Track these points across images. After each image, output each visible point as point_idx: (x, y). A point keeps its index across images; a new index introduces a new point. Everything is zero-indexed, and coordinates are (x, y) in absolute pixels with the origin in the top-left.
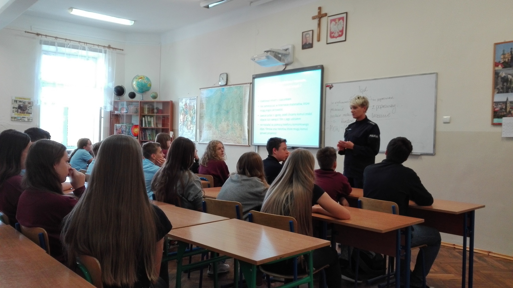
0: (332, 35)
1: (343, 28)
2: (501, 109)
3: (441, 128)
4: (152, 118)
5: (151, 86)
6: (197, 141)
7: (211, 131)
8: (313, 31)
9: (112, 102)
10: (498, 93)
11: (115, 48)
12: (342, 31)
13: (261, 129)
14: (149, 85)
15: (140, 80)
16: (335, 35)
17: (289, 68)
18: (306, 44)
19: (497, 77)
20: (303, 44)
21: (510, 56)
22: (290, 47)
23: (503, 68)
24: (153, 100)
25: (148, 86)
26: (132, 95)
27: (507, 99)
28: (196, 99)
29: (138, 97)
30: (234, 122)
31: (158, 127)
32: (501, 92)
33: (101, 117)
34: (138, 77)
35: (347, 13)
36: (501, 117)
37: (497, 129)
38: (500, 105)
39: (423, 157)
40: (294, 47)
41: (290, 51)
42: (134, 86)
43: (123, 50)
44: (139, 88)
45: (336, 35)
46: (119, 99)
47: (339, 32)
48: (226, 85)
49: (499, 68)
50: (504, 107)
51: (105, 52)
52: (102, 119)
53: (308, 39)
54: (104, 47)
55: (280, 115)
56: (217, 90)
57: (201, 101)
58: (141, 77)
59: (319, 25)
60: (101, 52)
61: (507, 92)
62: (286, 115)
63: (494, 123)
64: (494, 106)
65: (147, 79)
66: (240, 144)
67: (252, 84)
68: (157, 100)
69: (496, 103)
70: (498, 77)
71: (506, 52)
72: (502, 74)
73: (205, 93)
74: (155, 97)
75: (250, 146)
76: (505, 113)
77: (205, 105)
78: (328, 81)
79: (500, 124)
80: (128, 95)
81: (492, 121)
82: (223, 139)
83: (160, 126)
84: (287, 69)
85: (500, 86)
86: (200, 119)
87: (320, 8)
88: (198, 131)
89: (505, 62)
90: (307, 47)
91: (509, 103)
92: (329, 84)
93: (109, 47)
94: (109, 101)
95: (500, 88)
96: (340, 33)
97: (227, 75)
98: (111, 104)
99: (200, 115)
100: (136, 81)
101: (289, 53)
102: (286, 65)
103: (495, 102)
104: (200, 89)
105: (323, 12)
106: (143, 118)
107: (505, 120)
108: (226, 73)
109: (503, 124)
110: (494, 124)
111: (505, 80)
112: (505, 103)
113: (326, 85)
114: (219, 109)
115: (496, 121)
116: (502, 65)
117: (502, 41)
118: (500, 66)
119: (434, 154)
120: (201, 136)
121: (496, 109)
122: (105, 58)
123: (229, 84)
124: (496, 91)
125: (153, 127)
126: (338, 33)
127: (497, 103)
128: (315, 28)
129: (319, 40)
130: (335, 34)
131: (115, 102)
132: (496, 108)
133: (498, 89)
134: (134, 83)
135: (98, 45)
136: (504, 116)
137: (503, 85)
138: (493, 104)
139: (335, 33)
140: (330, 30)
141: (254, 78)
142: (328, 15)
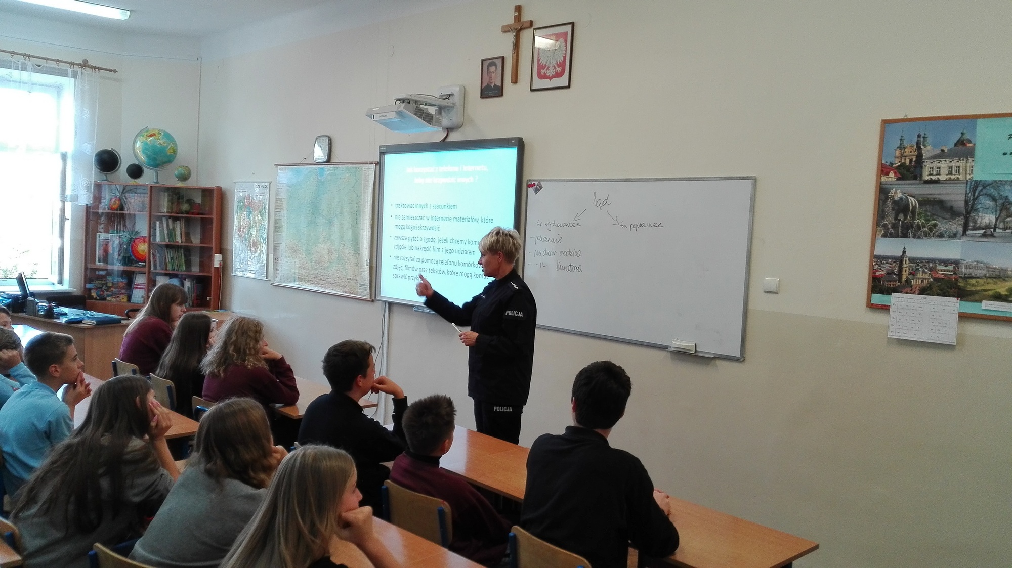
0: (543, 72)
1: (565, 58)
2: (890, 273)
3: (758, 302)
4: (178, 222)
5: (175, 151)
6: (270, 280)
7: (297, 260)
8: (503, 58)
9: (91, 184)
10: (884, 236)
11: (97, 66)
12: (562, 65)
13: (395, 267)
14: (171, 151)
15: (150, 141)
16: (548, 72)
17: (454, 137)
18: (488, 86)
19: (884, 198)
20: (483, 87)
21: (916, 153)
22: (456, 90)
23: (899, 179)
24: (179, 184)
25: (169, 152)
26: (136, 171)
27: (904, 252)
28: (268, 187)
29: (148, 178)
30: (342, 245)
31: (192, 243)
32: (891, 236)
33: (63, 219)
34: (146, 134)
35: (573, 24)
36: (888, 291)
37: (879, 318)
38: (887, 263)
39: (719, 363)
40: (464, 92)
41: (456, 99)
42: (138, 151)
43: (115, 71)
44: (148, 156)
45: (551, 72)
46: (107, 180)
47: (556, 67)
48: (329, 161)
49: (890, 179)
50: (896, 270)
51: (75, 76)
52: (68, 225)
53: (493, 75)
54: (72, 64)
55: (433, 240)
56: (310, 172)
57: (277, 193)
58: (152, 133)
59: (516, 46)
60: (64, 74)
61: (905, 236)
62: (443, 241)
63: (872, 304)
64: (873, 266)
65: (168, 136)
66: (355, 294)
67: (380, 164)
68: (191, 183)
69: (877, 260)
70: (887, 198)
71: (906, 143)
72: (896, 193)
73: (284, 177)
74: (184, 178)
75: (373, 301)
76: (897, 284)
77: (285, 202)
78: (531, 174)
79: (885, 308)
80: (126, 172)
81: (869, 298)
82: (321, 279)
83: (196, 240)
84: (448, 140)
85: (889, 220)
86: (275, 231)
87: (518, 9)
88: (271, 256)
89: (903, 165)
90: (491, 93)
91: (907, 262)
92: (534, 180)
93: (85, 65)
94: (84, 183)
95: (890, 226)
96: (559, 69)
97: (330, 140)
98: (88, 189)
99: (276, 222)
100: (142, 142)
101: (454, 104)
102: (449, 130)
103: (877, 257)
104: (277, 166)
105: (526, 18)
106: (158, 223)
107: (896, 300)
108: (329, 137)
109: (891, 309)
110: (871, 306)
111: (902, 207)
112: (900, 260)
113: (527, 183)
114: (314, 214)
115: (877, 299)
116: (895, 173)
117: (902, 117)
118: (892, 174)
119: (742, 360)
120: (277, 269)
121: (878, 273)
122: (75, 86)
123: (334, 160)
124: (881, 230)
125: (180, 242)
127: (880, 259)
128: (508, 53)
129: (515, 81)
130: (548, 69)
131: (98, 186)
132: (877, 270)
133: (885, 226)
134: (138, 144)
135: (58, 61)
136: (896, 290)
137: (896, 218)
138: (871, 261)
139: (549, 67)
140: (539, 60)
141: (382, 153)
142: (535, 26)
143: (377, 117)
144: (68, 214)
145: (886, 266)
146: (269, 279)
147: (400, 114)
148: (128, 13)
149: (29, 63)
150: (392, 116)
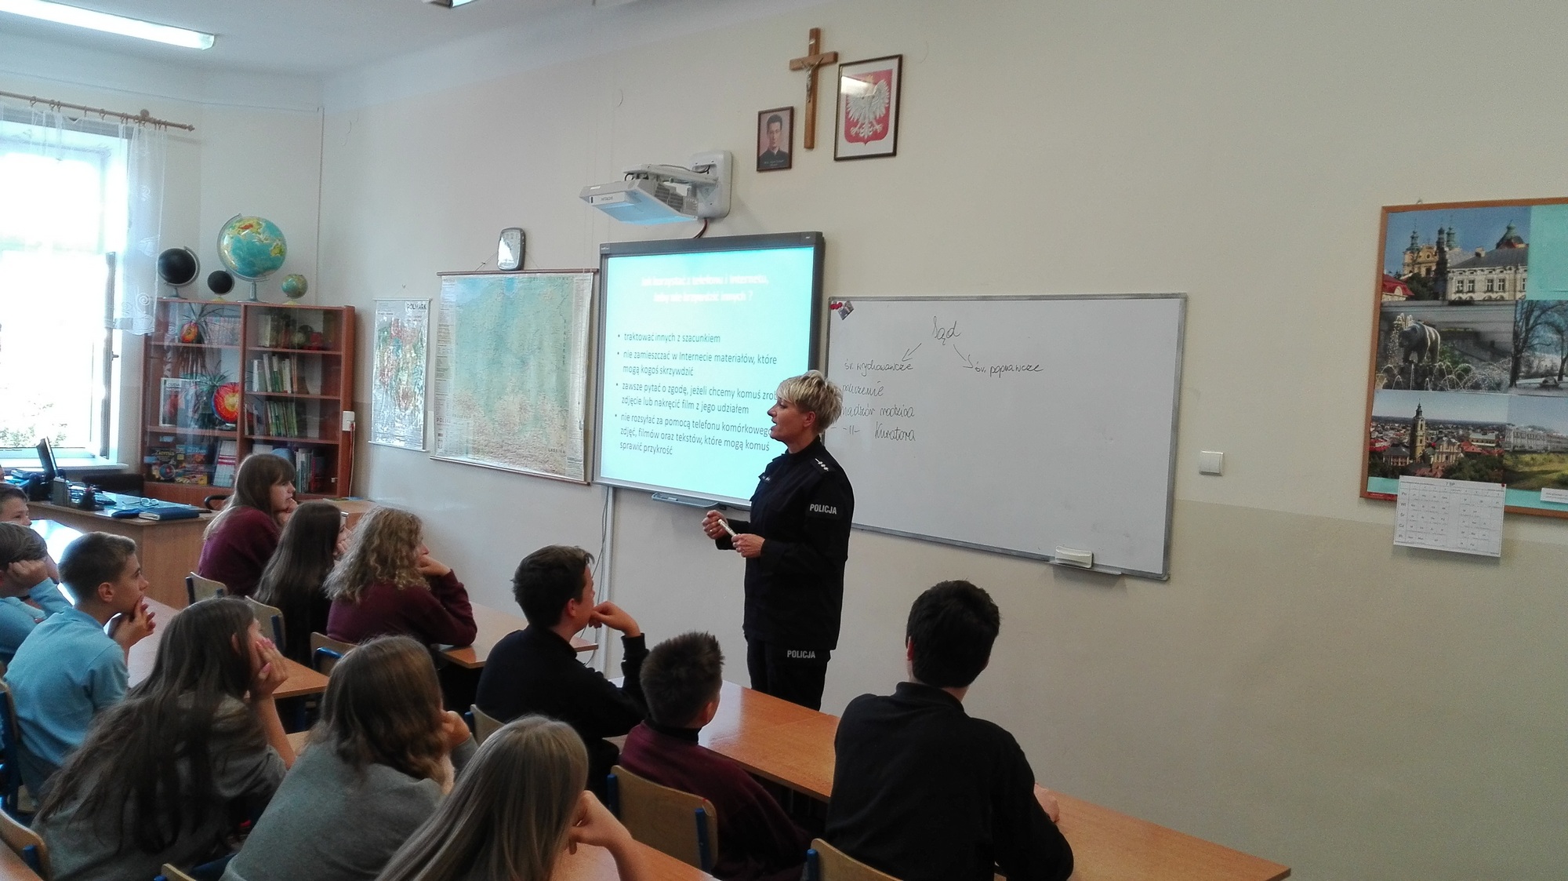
0: (854, 131)
1: (888, 109)
2: (1397, 444)
3: (1191, 489)
4: (287, 362)
5: (282, 252)
6: (428, 452)
7: (471, 421)
8: (792, 110)
9: (152, 303)
10: (1388, 386)
11: (164, 120)
12: (884, 121)
13: (624, 431)
14: (277, 251)
15: (245, 235)
16: (861, 131)
17: (716, 231)
18: (769, 153)
19: (1386, 329)
20: (761, 154)
21: (1437, 258)
22: (719, 159)
23: (1409, 298)
24: (290, 303)
25: (274, 253)
26: (222, 283)
27: (1419, 412)
28: (427, 307)
29: (241, 292)
30: (541, 398)
31: (308, 393)
32: (1399, 386)
33: (109, 356)
34: (238, 224)
35: (900, 58)
36: (1394, 473)
37: (1378, 514)
38: (1392, 429)
39: (1130, 583)
40: (732, 162)
41: (719, 173)
42: (226, 252)
43: (191, 128)
44: (242, 259)
45: (866, 132)
46: (177, 296)
47: (875, 123)
48: (521, 268)
49: (1396, 299)
50: (1406, 440)
51: (129, 135)
52: (117, 365)
53: (776, 136)
54: (125, 117)
55: (684, 390)
56: (492, 284)
57: (441, 317)
58: (247, 223)
59: (813, 91)
60: (112, 132)
61: (1420, 386)
62: (700, 391)
63: (1370, 493)
64: (1370, 433)
65: (272, 228)
66: (560, 474)
67: (600, 273)
68: (307, 301)
69: (1377, 424)
70: (1391, 328)
71: (1420, 244)
72: (1405, 320)
73: (452, 292)
74: (297, 292)
75: (589, 484)
76: (1409, 461)
77: (452, 331)
78: (835, 289)
79: (1390, 499)
80: (207, 285)
81: (1364, 484)
82: (508, 450)
83: (314, 389)
84: (708, 235)
85: (1395, 362)
86: (437, 375)
87: (816, 34)
88: (431, 414)
89: (1416, 277)
90: (773, 164)
91: (1424, 427)
92: (839, 298)
93: (144, 118)
94: (142, 300)
95: (1396, 372)
96: (879, 128)
97: (524, 235)
98: (148, 309)
99: (439, 362)
100: (232, 238)
101: (716, 180)
102: (708, 220)
103: (1377, 419)
104: (440, 274)
105: (827, 48)
106: (256, 362)
107: (1405, 485)
108: (521, 230)
109: (1399, 501)
110: (1367, 496)
111: (1414, 342)
112: (1412, 425)
113: (830, 302)
114: (497, 350)
115: (1377, 484)
116: (1404, 289)
117: (1412, 201)
118: (1398, 291)
119: (1165, 578)
120: (439, 435)
121: (1378, 445)
122: (128, 155)
123: (529, 266)
124: (1382, 378)
125: (289, 392)
126: (872, 125)
127: (1382, 423)
128: (799, 101)
129: (810, 145)
130: (861, 127)
131: (164, 306)
132: (1376, 440)
133: (1388, 371)
134: (226, 241)
135: (102, 112)
136: (1406, 471)
137: (1406, 359)
138: (1368, 426)
139: (863, 124)
140: (847, 113)
141: (605, 256)
142: (841, 61)
143: (597, 200)
144: (117, 349)
145: (1391, 434)
146: (428, 450)
147: (632, 195)
148: (212, 38)
149: (59, 115)
150: (620, 198)
